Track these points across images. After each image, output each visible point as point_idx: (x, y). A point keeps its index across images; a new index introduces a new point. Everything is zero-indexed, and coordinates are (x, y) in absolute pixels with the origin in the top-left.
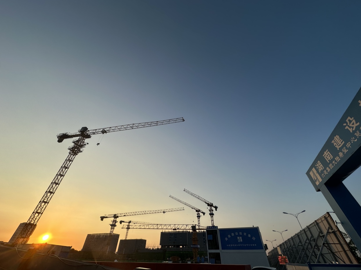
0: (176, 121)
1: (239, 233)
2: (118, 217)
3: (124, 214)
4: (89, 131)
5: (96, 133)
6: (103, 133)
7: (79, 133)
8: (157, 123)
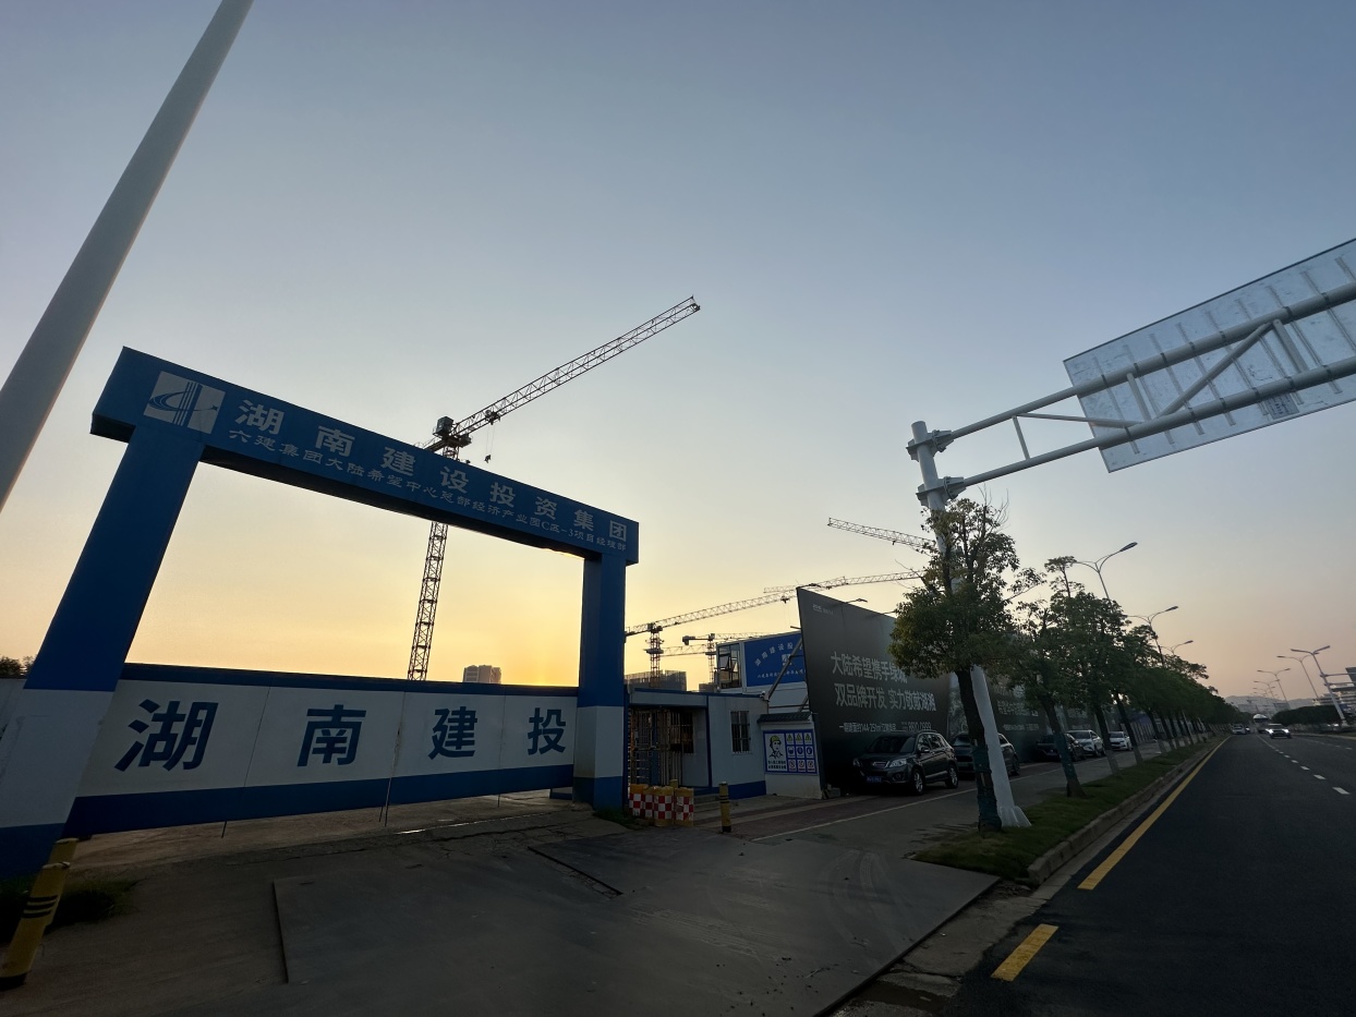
0: (670, 318)
1: (785, 647)
2: (660, 629)
3: (673, 621)
4: (458, 424)
5: (475, 427)
6: (491, 422)
7: (438, 440)
8: (618, 346)
